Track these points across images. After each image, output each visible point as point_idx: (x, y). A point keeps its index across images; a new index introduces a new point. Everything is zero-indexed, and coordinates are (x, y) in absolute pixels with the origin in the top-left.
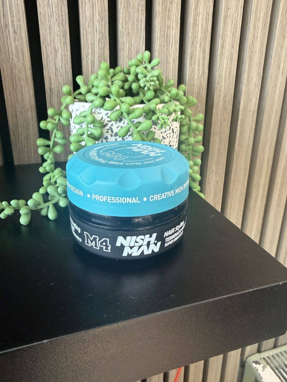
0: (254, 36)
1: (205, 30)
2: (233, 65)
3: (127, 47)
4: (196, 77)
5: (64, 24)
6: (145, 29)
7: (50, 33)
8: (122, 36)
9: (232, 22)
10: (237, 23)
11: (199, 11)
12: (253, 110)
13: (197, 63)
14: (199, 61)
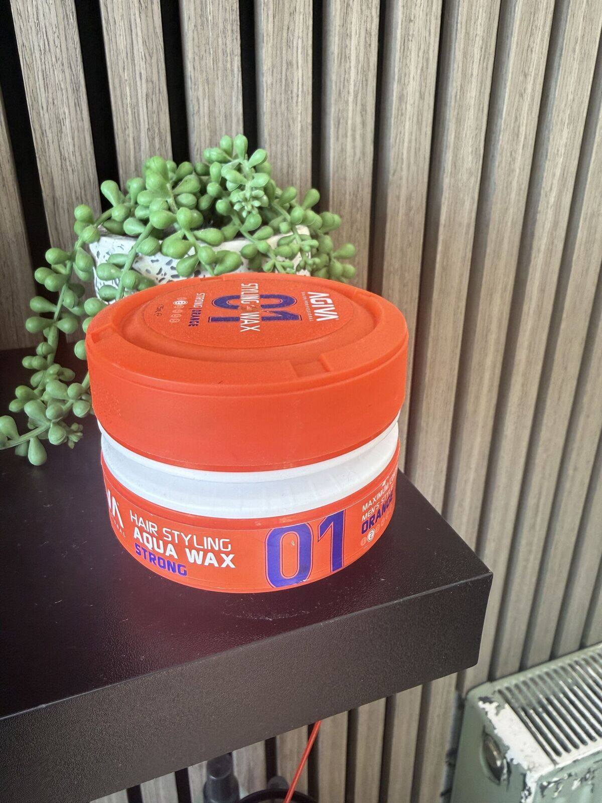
0: (464, 75)
1: (363, 67)
2: (423, 133)
3: (206, 109)
4: (348, 161)
5: (73, 67)
6: (240, 69)
7: (46, 85)
8: (193, 86)
9: (419, 49)
10: (429, 50)
11: (351, 28)
12: (465, 222)
13: (349, 133)
14: (354, 130)
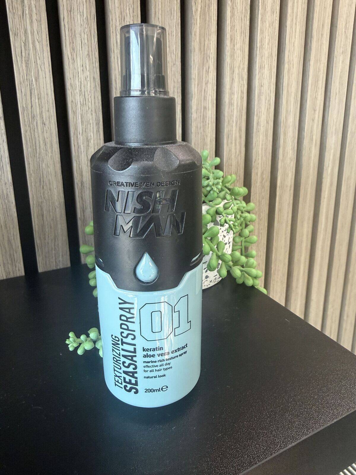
1: (240, 109)
2: (268, 141)
5: (97, 113)
7: (82, 122)
11: (234, 90)
12: (289, 185)
13: (234, 142)
14: (236, 140)
